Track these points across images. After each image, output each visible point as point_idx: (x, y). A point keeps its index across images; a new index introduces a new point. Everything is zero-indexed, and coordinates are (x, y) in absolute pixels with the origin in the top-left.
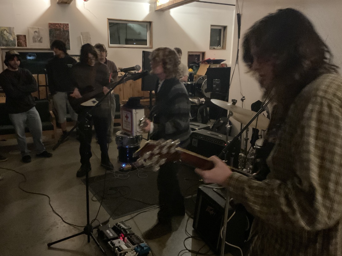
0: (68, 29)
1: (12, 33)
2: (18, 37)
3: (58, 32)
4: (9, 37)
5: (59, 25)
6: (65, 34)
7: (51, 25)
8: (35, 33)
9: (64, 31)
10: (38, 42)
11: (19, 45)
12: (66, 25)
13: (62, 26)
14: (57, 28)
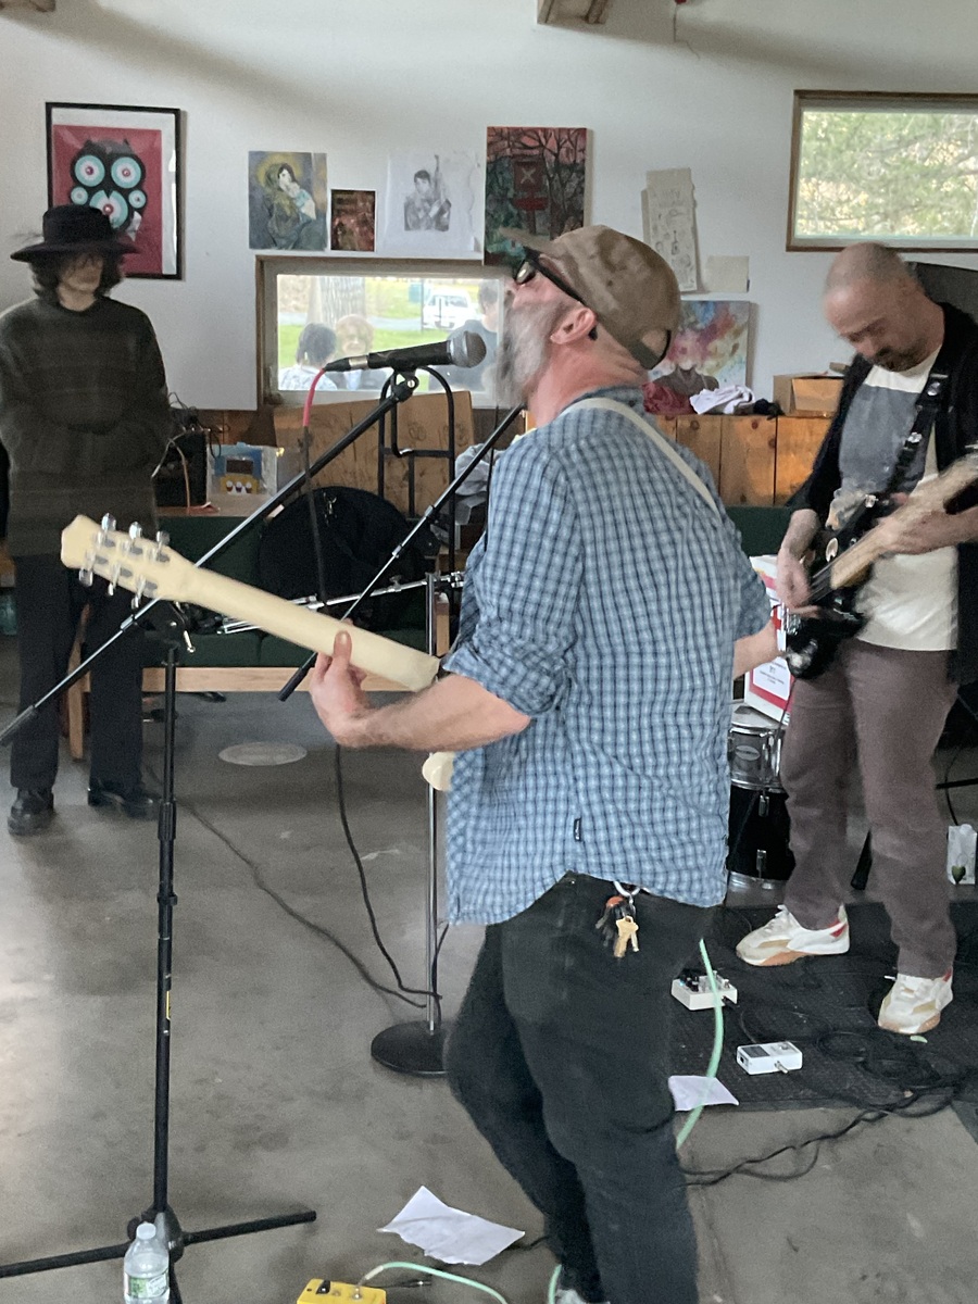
0: (580, 155)
1: (315, 185)
2: (342, 200)
3: (528, 175)
4: (298, 204)
5: (540, 141)
6: (564, 185)
7: (497, 136)
8: (419, 180)
9: (558, 166)
10: (428, 228)
11: (337, 242)
12: (573, 139)
13: (552, 144)
14: (528, 152)
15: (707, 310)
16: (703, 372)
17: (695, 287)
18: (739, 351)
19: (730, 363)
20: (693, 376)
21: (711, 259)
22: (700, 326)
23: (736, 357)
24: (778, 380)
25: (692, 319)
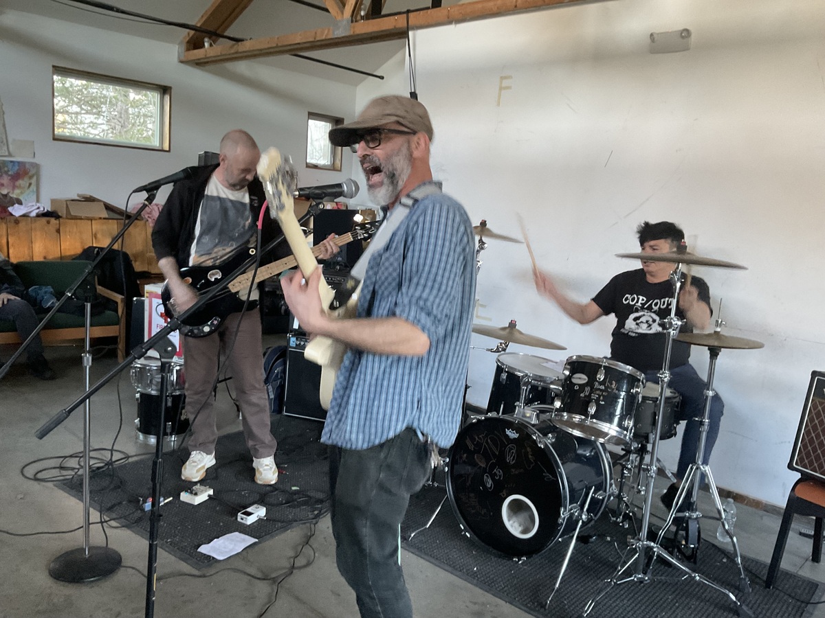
15: (13, 165)
16: (14, 196)
17: (7, 154)
18: (32, 186)
19: (27, 192)
20: (8, 198)
21: (14, 140)
22: (10, 173)
23: (31, 188)
24: (53, 201)
25: (6, 169)
